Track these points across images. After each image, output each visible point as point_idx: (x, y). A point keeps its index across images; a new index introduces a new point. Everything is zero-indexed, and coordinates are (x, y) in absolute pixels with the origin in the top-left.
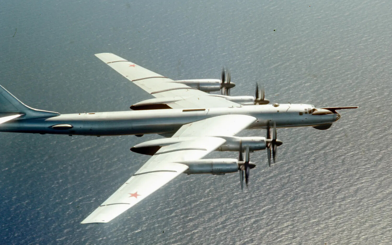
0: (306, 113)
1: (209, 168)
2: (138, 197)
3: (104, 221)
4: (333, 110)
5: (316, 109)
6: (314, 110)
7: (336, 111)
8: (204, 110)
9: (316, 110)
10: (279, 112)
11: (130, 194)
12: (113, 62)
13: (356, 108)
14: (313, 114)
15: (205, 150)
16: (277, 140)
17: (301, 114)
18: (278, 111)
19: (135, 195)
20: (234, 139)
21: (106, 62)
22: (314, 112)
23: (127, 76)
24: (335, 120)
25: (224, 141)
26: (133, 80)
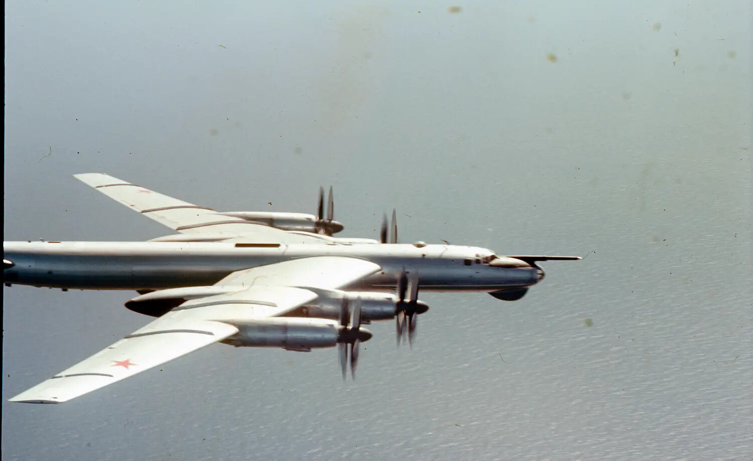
0: (478, 261)
1: (279, 335)
2: (130, 367)
3: (56, 398)
4: (531, 261)
5: (497, 256)
6: (493, 257)
7: (537, 263)
8: (278, 245)
9: (496, 258)
10: (426, 257)
11: (116, 362)
12: (106, 186)
13: (576, 259)
14: (491, 266)
15: (274, 305)
16: (418, 301)
17: (467, 262)
18: (424, 255)
19: (126, 364)
20: (333, 293)
21: (93, 185)
22: (494, 262)
23: (132, 206)
24: (533, 281)
25: (314, 296)
26: (143, 209)
